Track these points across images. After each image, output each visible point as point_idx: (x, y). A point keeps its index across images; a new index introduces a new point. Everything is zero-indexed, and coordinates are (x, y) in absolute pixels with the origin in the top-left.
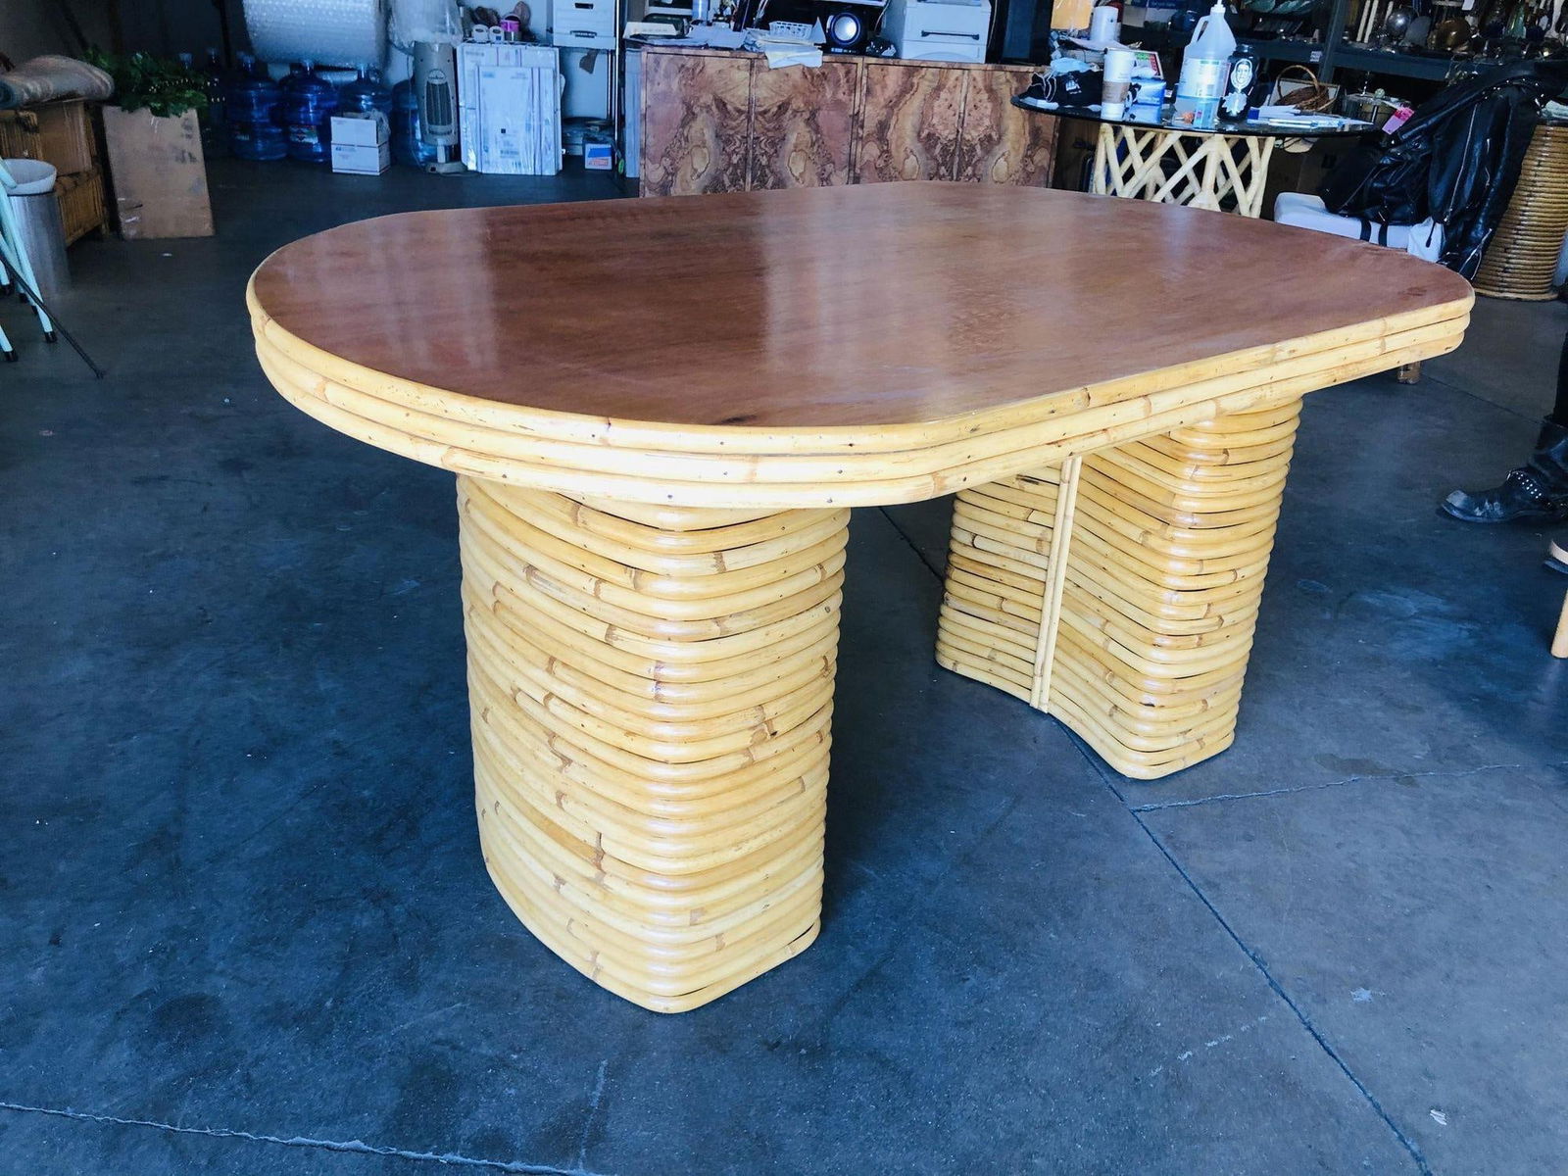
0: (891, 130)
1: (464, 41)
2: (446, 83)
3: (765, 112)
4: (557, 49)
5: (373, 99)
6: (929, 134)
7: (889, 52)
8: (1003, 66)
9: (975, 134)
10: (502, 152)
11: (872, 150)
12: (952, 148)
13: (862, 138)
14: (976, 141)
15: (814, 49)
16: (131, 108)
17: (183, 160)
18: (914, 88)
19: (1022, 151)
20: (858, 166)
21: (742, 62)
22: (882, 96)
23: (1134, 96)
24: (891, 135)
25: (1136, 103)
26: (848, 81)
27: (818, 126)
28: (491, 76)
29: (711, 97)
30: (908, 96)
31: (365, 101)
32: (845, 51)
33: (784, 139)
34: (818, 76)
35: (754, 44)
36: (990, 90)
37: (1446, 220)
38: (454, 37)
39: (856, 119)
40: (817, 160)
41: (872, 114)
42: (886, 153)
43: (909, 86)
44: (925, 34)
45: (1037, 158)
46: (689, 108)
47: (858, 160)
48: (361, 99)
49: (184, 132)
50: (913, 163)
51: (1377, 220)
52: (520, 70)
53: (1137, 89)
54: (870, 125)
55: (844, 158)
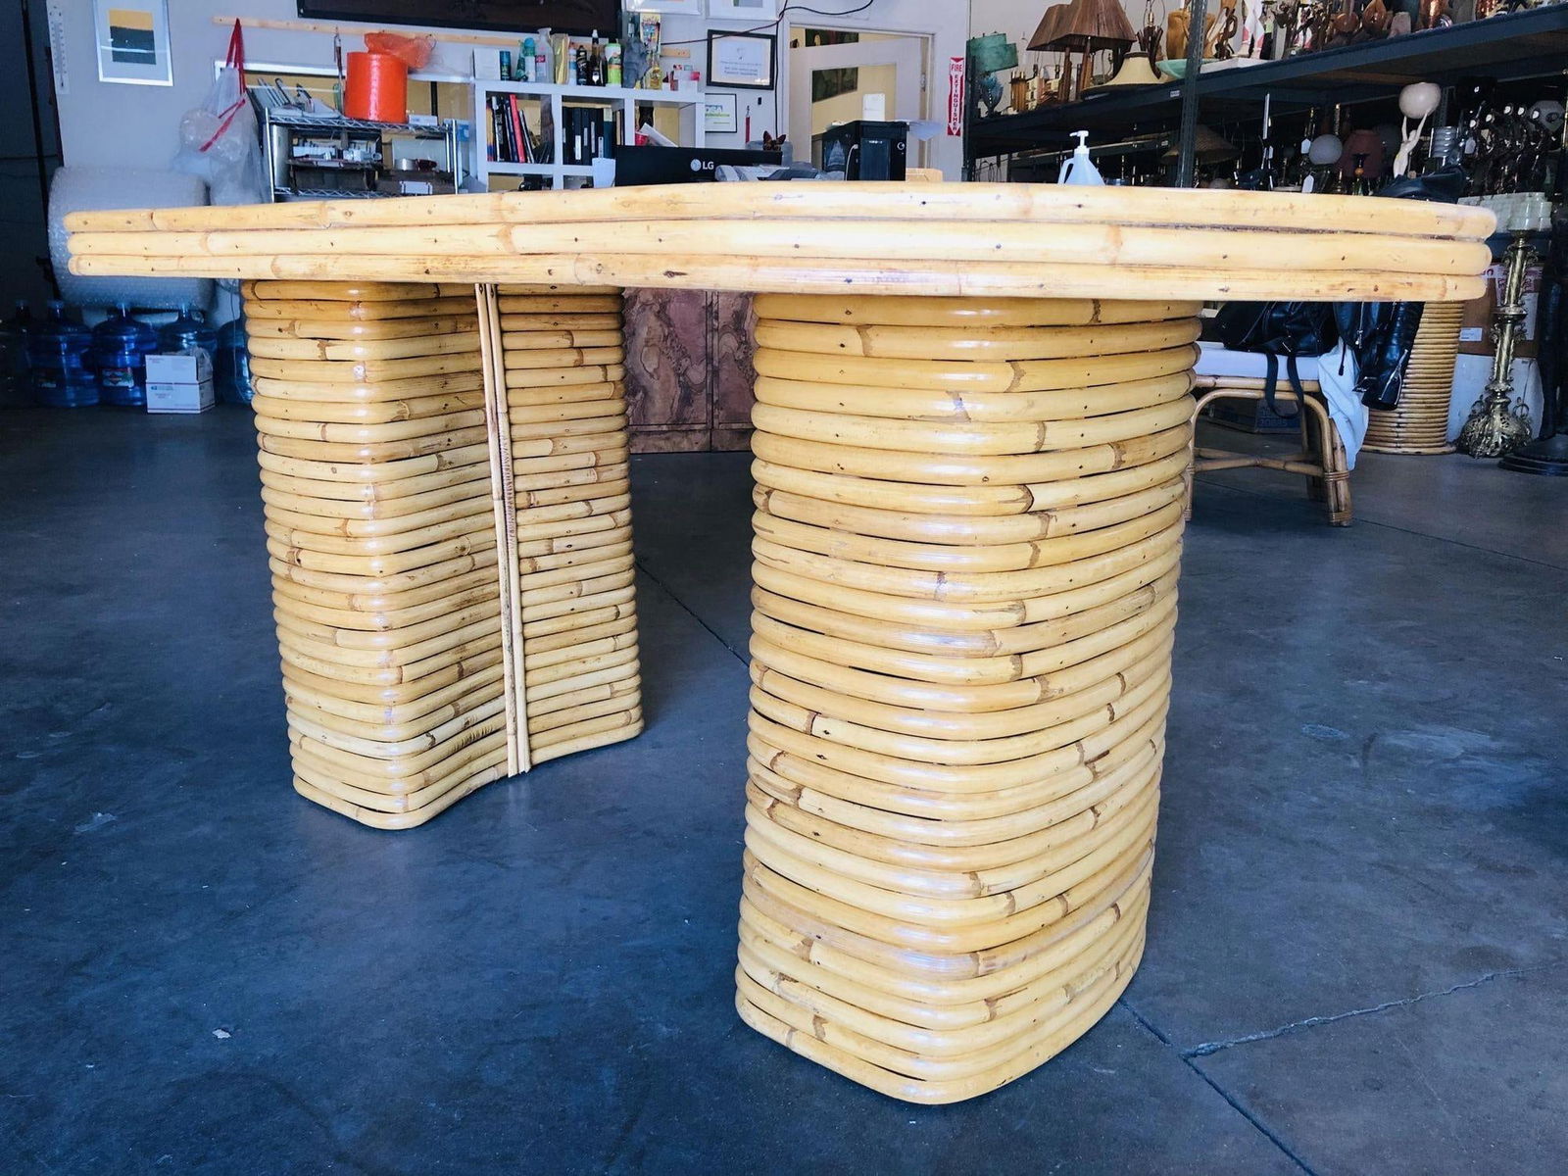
0: (748, 319)
11: (729, 342)
13: (718, 330)
24: (747, 325)
33: (634, 334)
37: (1357, 343)
39: (710, 311)
40: (671, 354)
42: (744, 344)
47: (715, 351)
51: (1283, 352)
54: (725, 315)
55: (701, 351)
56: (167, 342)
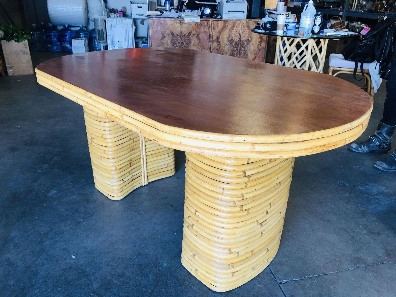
0: (220, 38)
1: (108, 18)
2: (103, 29)
3: (185, 35)
4: (133, 19)
5: (84, 34)
6: (231, 39)
7: (219, 17)
8: (251, 20)
9: (244, 39)
10: (118, 47)
11: (215, 44)
12: (238, 43)
13: (212, 41)
14: (244, 41)
15: (198, 17)
16: (9, 40)
17: (24, 54)
18: (227, 27)
19: (258, 43)
20: (211, 49)
21: (178, 21)
22: (217, 30)
23: (287, 28)
24: (220, 40)
25: (287, 29)
26: (208, 26)
27: (200, 38)
28: (115, 27)
29: (169, 31)
30: (225, 29)
31: (82, 35)
32: (207, 17)
33: (190, 42)
34: (199, 24)
35: (181, 16)
36: (248, 26)
37: (381, 62)
38: (105, 17)
39: (210, 36)
40: (200, 48)
41: (215, 34)
42: (219, 45)
43: (225, 26)
44: (229, 12)
45: (262, 45)
46: (163, 35)
47: (211, 47)
48: (81, 35)
49: (24, 46)
50: (227, 48)
51: (360, 62)
52: (123, 25)
53: (287, 26)
54: (214, 38)
55: (208, 47)
56: (77, 35)
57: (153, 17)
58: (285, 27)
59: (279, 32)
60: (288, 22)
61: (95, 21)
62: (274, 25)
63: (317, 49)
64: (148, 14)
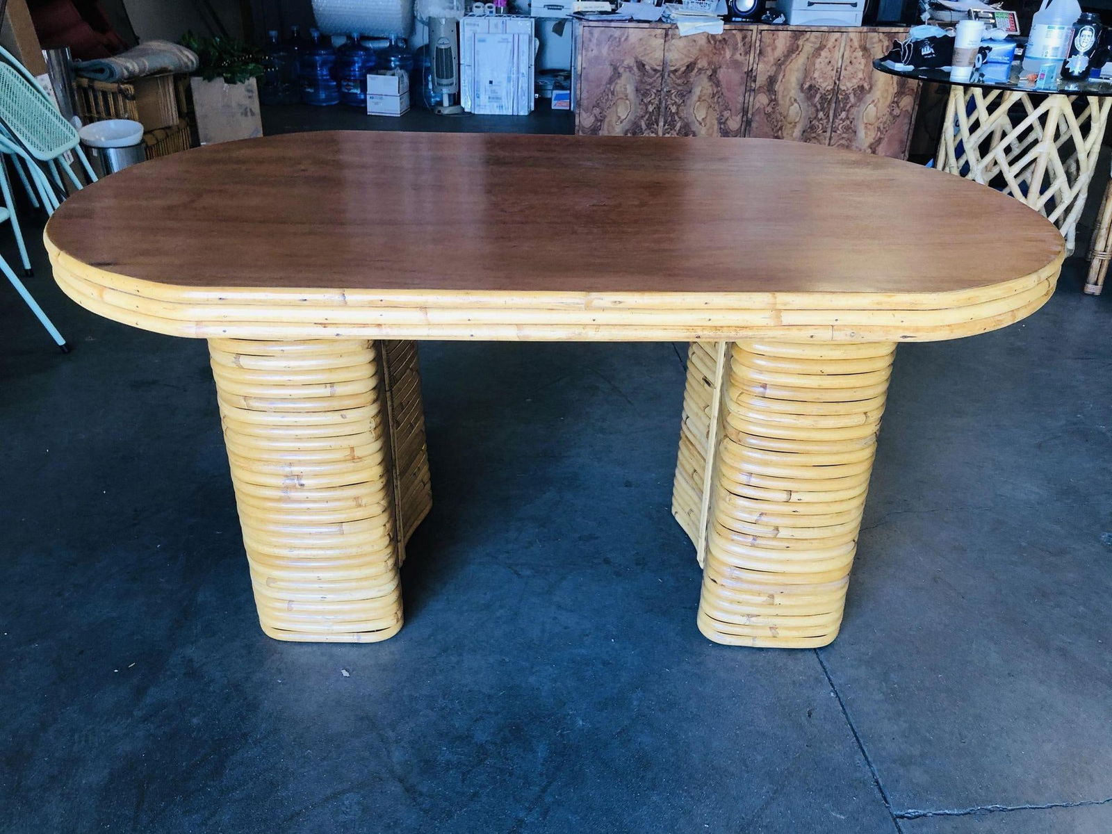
0: (778, 83)
1: (465, 15)
2: (450, 48)
3: (676, 71)
4: (533, 20)
5: (400, 60)
6: (810, 86)
7: (780, 20)
8: (877, 28)
9: (849, 85)
10: (489, 98)
11: (763, 99)
12: (829, 97)
13: (754, 90)
14: (850, 91)
15: (717, 20)
16: (209, 78)
17: (246, 115)
18: (800, 50)
19: (889, 99)
20: (750, 112)
21: (659, 31)
22: (771, 57)
23: (984, 56)
24: (777, 87)
25: (986, 63)
26: (744, 45)
27: (718, 81)
28: (484, 41)
29: (633, 60)
30: (794, 56)
31: (394, 62)
32: (744, 20)
33: (690, 92)
34: (720, 41)
35: (668, 17)
36: (864, 49)
38: (458, 12)
39: (750, 75)
40: (716, 107)
41: (763, 70)
42: (774, 101)
43: (795, 48)
44: (810, 4)
45: (902, 104)
46: (615, 69)
47: (750, 107)
48: (391, 61)
49: (246, 93)
50: (795, 110)
52: (505, 36)
53: (987, 51)
54: (761, 80)
55: (739, 106)
57: (591, 18)
58: (980, 56)
59: (960, 73)
60: (991, 39)
61: (431, 23)
62: (946, 49)
63: (1075, 124)
64: (576, 10)
